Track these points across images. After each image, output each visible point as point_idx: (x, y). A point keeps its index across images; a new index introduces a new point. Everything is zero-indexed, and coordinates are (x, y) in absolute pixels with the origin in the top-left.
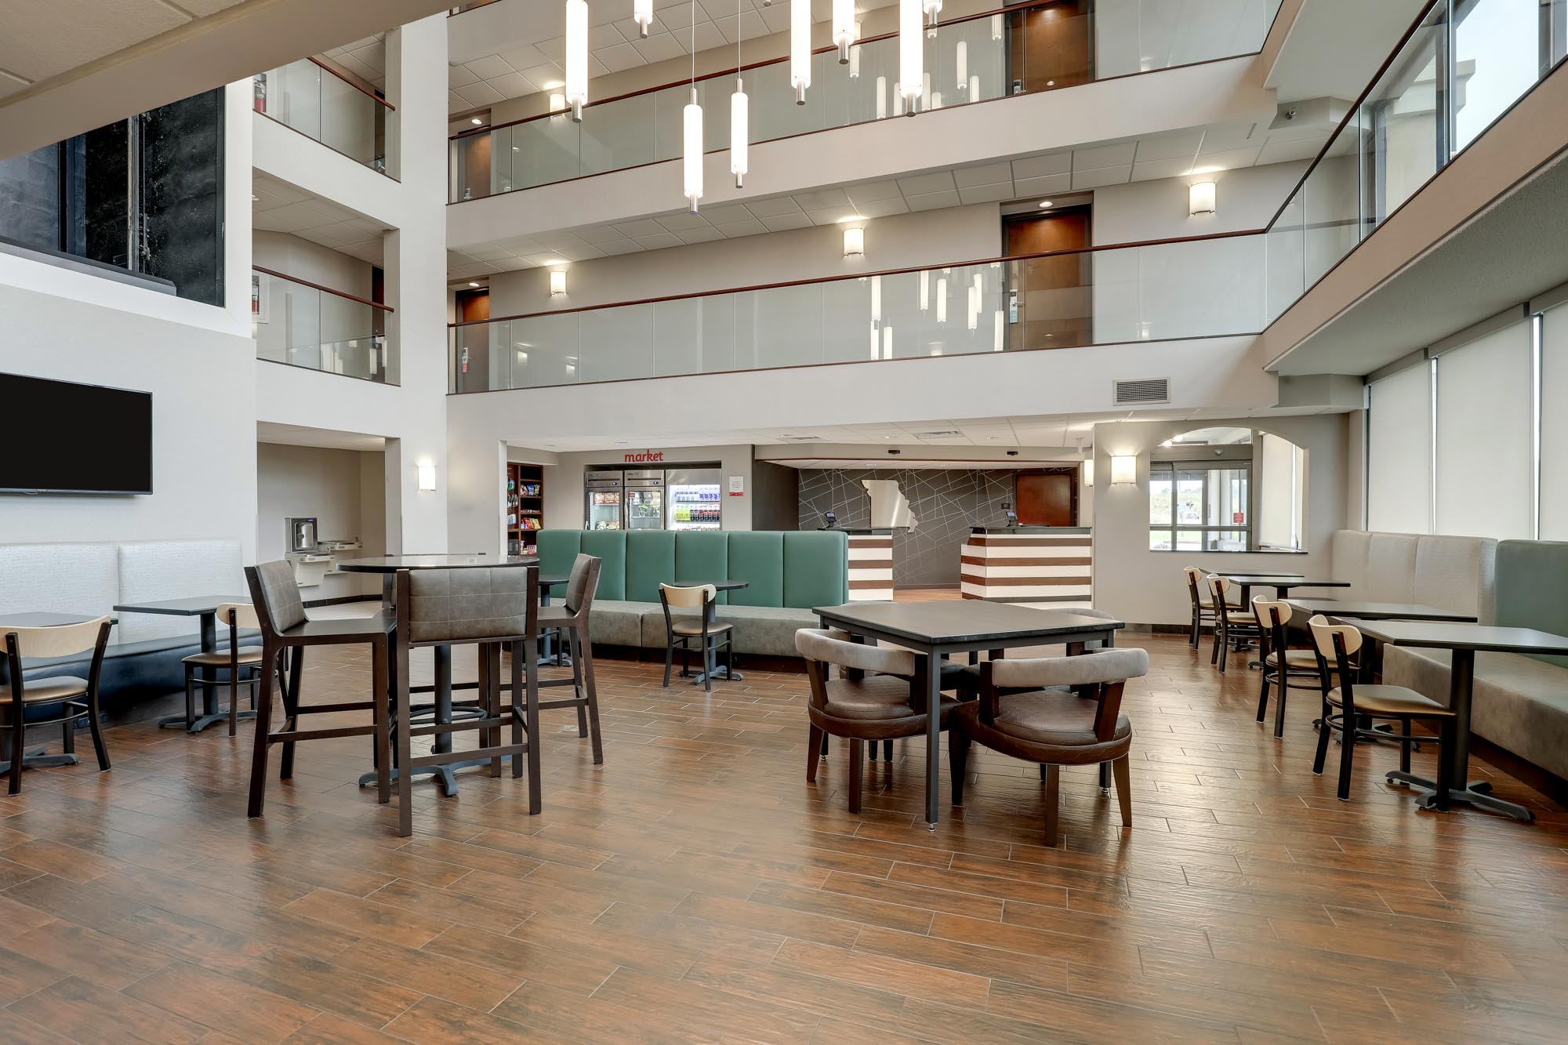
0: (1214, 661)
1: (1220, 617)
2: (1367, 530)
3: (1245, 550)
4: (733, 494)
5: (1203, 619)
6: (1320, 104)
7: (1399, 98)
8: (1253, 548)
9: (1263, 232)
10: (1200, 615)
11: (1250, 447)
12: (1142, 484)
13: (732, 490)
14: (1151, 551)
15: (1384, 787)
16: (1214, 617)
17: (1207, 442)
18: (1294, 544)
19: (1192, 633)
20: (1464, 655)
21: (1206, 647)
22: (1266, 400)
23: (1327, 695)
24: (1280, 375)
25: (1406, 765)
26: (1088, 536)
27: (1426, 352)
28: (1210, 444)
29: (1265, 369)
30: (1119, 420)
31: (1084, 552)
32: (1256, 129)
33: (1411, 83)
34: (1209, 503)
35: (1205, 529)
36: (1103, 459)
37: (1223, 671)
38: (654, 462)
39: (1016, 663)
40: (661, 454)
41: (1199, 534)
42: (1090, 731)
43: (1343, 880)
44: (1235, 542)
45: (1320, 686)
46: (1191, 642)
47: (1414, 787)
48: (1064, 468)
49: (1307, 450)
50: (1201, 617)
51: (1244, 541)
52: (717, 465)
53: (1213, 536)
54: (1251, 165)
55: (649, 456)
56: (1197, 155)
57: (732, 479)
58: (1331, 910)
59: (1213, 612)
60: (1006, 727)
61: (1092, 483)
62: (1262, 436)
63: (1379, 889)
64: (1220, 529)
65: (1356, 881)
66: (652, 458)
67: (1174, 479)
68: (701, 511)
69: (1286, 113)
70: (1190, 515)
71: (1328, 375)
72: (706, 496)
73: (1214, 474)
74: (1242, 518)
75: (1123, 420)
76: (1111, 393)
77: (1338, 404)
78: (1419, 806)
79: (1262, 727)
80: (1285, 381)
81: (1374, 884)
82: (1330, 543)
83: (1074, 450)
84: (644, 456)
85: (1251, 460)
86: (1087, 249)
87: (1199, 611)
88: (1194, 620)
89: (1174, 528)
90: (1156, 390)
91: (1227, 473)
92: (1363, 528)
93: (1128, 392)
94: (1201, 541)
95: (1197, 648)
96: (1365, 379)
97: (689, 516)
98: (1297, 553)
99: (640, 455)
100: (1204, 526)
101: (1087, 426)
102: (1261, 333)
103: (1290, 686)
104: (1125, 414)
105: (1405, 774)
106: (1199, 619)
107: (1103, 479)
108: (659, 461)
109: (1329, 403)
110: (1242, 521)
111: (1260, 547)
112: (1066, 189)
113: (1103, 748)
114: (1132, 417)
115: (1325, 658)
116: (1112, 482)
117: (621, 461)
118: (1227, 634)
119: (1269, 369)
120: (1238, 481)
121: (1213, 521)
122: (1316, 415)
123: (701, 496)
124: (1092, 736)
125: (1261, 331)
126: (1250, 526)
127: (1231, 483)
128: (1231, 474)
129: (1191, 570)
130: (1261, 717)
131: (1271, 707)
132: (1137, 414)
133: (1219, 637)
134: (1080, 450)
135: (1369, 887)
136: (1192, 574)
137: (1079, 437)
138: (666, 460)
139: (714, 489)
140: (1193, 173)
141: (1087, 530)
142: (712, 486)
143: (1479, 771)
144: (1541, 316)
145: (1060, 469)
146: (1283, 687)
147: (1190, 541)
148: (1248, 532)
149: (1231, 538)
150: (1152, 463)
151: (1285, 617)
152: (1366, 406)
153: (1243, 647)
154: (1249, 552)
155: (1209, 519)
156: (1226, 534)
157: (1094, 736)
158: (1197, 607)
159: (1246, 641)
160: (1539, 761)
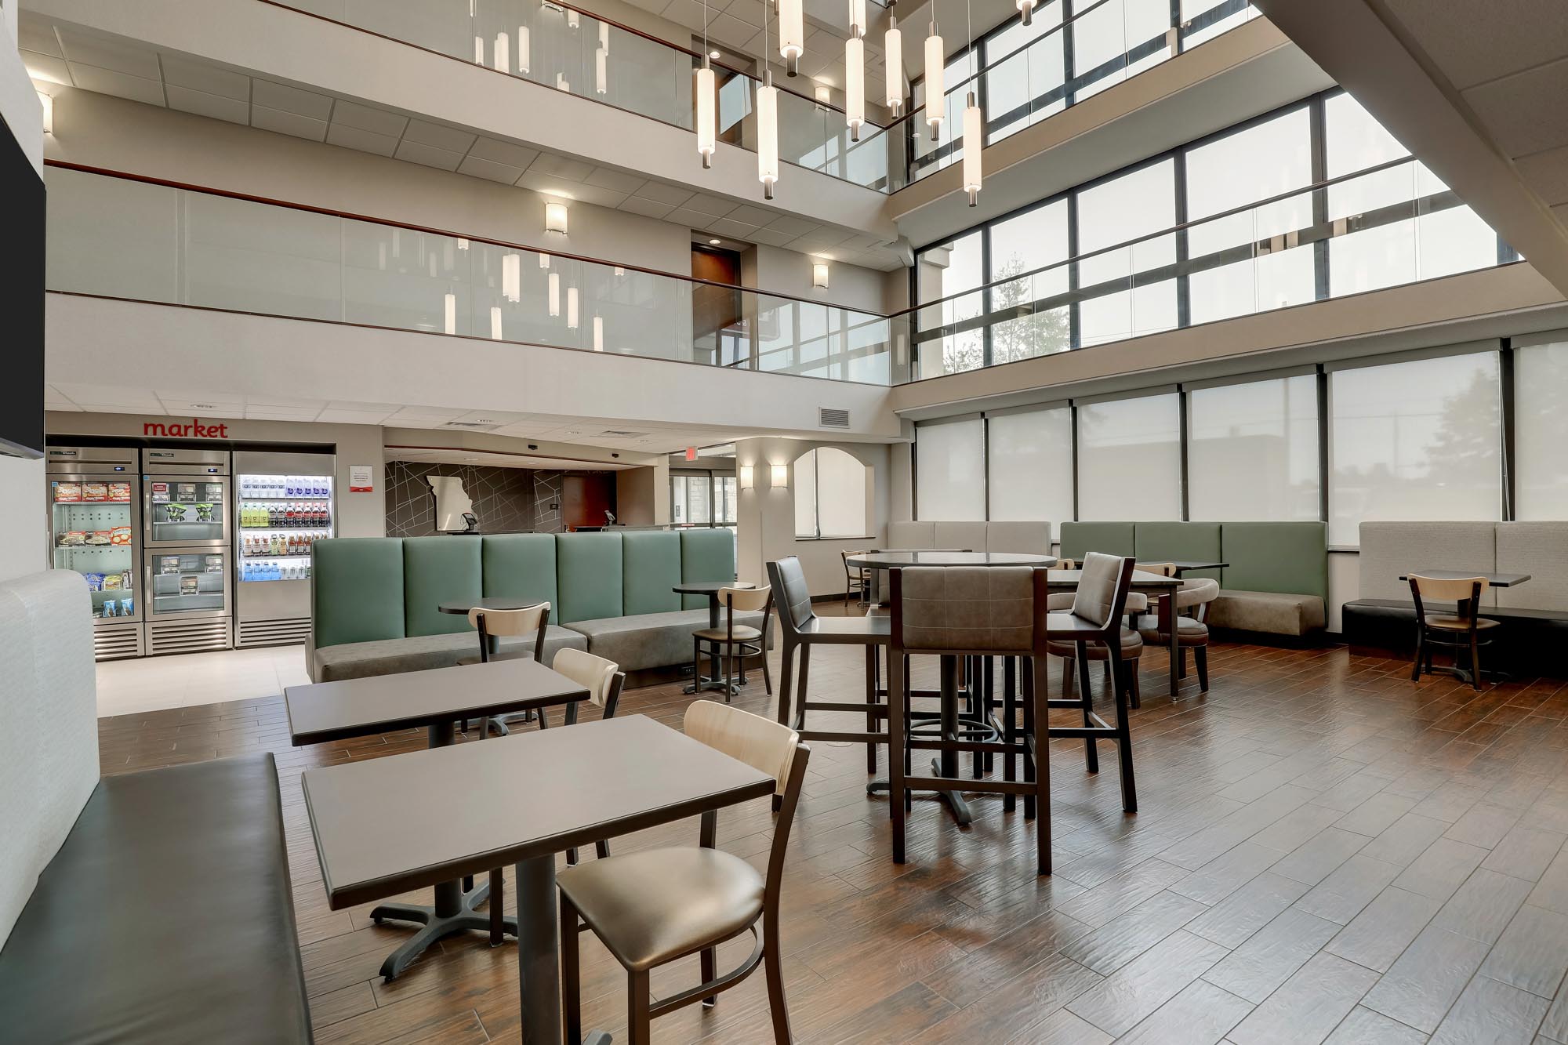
4: (357, 490)
13: (354, 484)
38: (208, 438)
40: (222, 427)
52: (330, 449)
55: (198, 429)
57: (354, 470)
66: (205, 432)
68: (290, 513)
72: (299, 491)
84: (186, 428)
97: (267, 520)
99: (179, 427)
108: (219, 438)
117: (140, 434)
123: (290, 491)
138: (232, 436)
139: (325, 482)
142: (321, 478)
152: (913, 442)
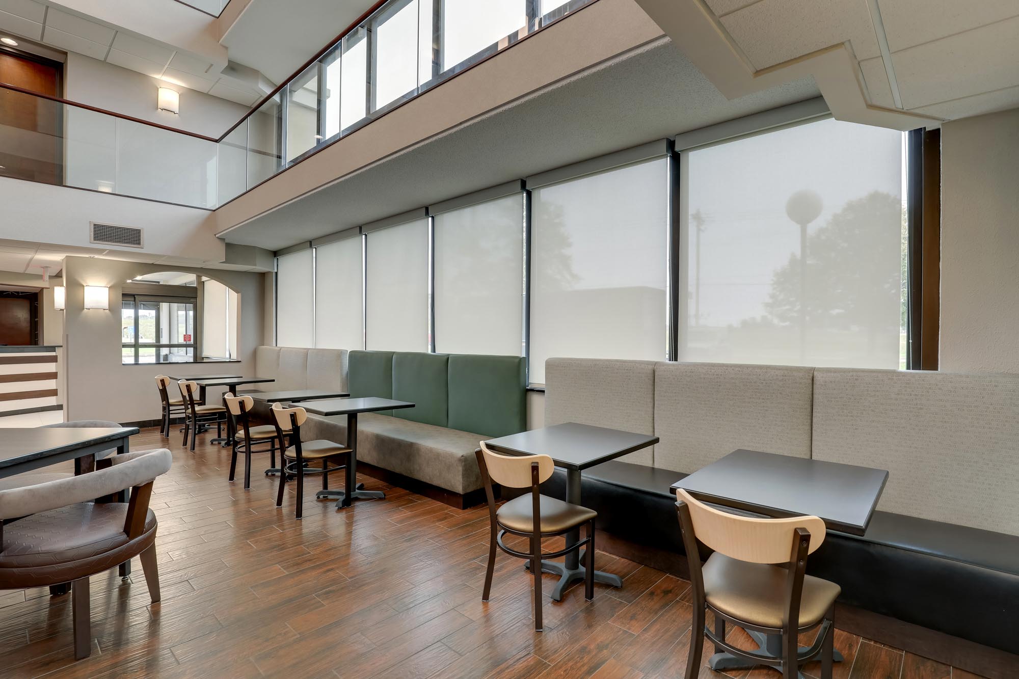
0: (185, 443)
1: (190, 411)
2: (276, 346)
3: (192, 361)
5: (171, 414)
6: (251, 73)
7: (295, 92)
8: (198, 359)
9: (216, 141)
10: (169, 411)
11: (195, 288)
12: (114, 310)
14: (123, 364)
15: (315, 502)
16: (184, 411)
17: (159, 282)
18: (228, 356)
19: (163, 425)
20: (352, 416)
21: (176, 434)
22: (216, 258)
23: (284, 454)
24: (226, 242)
25: (325, 486)
26: (53, 354)
27: (311, 244)
28: (161, 283)
29: (217, 236)
30: (92, 256)
31: (50, 367)
32: (212, 68)
33: (302, 87)
34: (161, 327)
35: (158, 346)
36: (74, 287)
37: (194, 449)
39: (30, 490)
41: (153, 350)
42: (120, 533)
43: (318, 571)
44: (183, 356)
45: (279, 447)
46: (162, 432)
47: (330, 497)
48: (22, 293)
49: (240, 294)
50: (171, 412)
51: (192, 355)
53: (164, 351)
54: (206, 93)
56: (166, 66)
58: (318, 596)
59: (183, 407)
60: (14, 560)
61: (63, 307)
62: (204, 282)
63: (338, 568)
64: (170, 346)
65: (325, 569)
67: (136, 308)
69: (233, 68)
70: (148, 336)
71: (254, 247)
73: (164, 306)
74: (190, 338)
75: (96, 256)
76: (88, 233)
77: (260, 268)
78: (337, 508)
79: (233, 484)
80: (229, 246)
81: (333, 566)
82: (254, 354)
83: (40, 277)
85: (196, 298)
86: (57, 98)
87: (169, 408)
88: (164, 416)
89: (136, 346)
90: (132, 236)
91: (175, 306)
92: (274, 345)
93: (103, 233)
94: (155, 354)
95: (168, 436)
96: (276, 254)
98: (230, 362)
100: (157, 344)
101: (57, 257)
102: (214, 211)
103: (253, 452)
104: (100, 251)
105: (325, 491)
106: (169, 414)
107: (75, 305)
109: (255, 265)
110: (190, 340)
111: (203, 358)
112: (37, 38)
113: (135, 544)
114: (106, 255)
115: (281, 429)
116: (85, 307)
118: (195, 422)
119: (220, 236)
120: (184, 312)
121: (164, 340)
122: (245, 272)
124: (124, 537)
125: (214, 209)
126: (195, 342)
127: (178, 313)
128: (178, 307)
129: (162, 377)
130: (232, 478)
131: (241, 468)
132: (112, 252)
133: (189, 425)
134: (46, 278)
135: (332, 569)
136: (163, 381)
137: (46, 266)
140: (161, 79)
141: (53, 348)
143: (361, 478)
144: (366, 235)
145: (18, 293)
146: (248, 453)
147: (148, 356)
148: (194, 347)
149: (178, 352)
150: (124, 295)
151: (249, 406)
152: (276, 271)
153: (202, 429)
154: (195, 362)
155: (161, 339)
156: (175, 350)
157: (126, 536)
158: (167, 407)
159: (204, 425)
160: (381, 465)
